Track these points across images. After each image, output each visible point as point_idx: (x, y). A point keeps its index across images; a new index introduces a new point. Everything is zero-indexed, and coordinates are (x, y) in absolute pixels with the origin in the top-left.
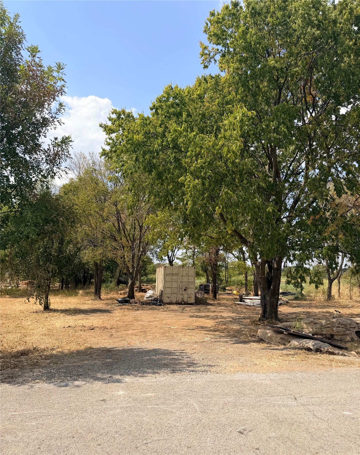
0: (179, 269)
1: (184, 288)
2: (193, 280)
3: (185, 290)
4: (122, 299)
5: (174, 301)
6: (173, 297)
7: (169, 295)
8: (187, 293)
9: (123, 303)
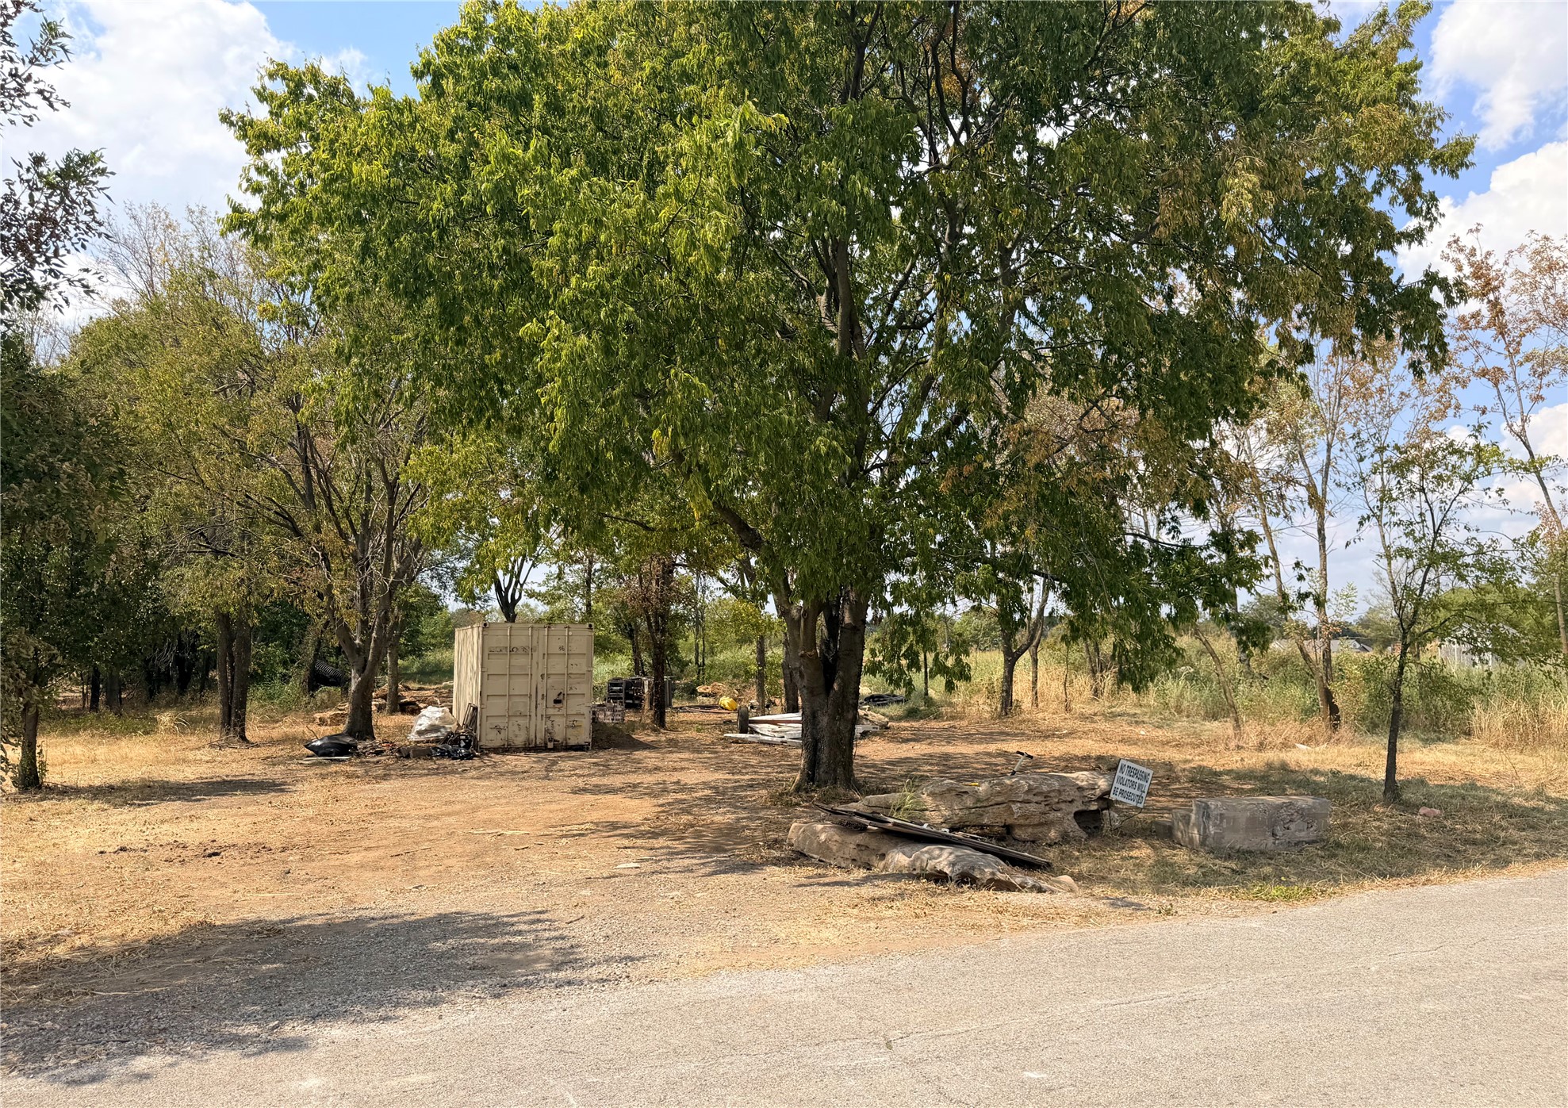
0: (535, 632)
1: (553, 696)
2: (584, 669)
3: (557, 702)
4: (326, 741)
5: (519, 741)
6: (513, 729)
7: (501, 723)
8: (563, 711)
9: (329, 754)
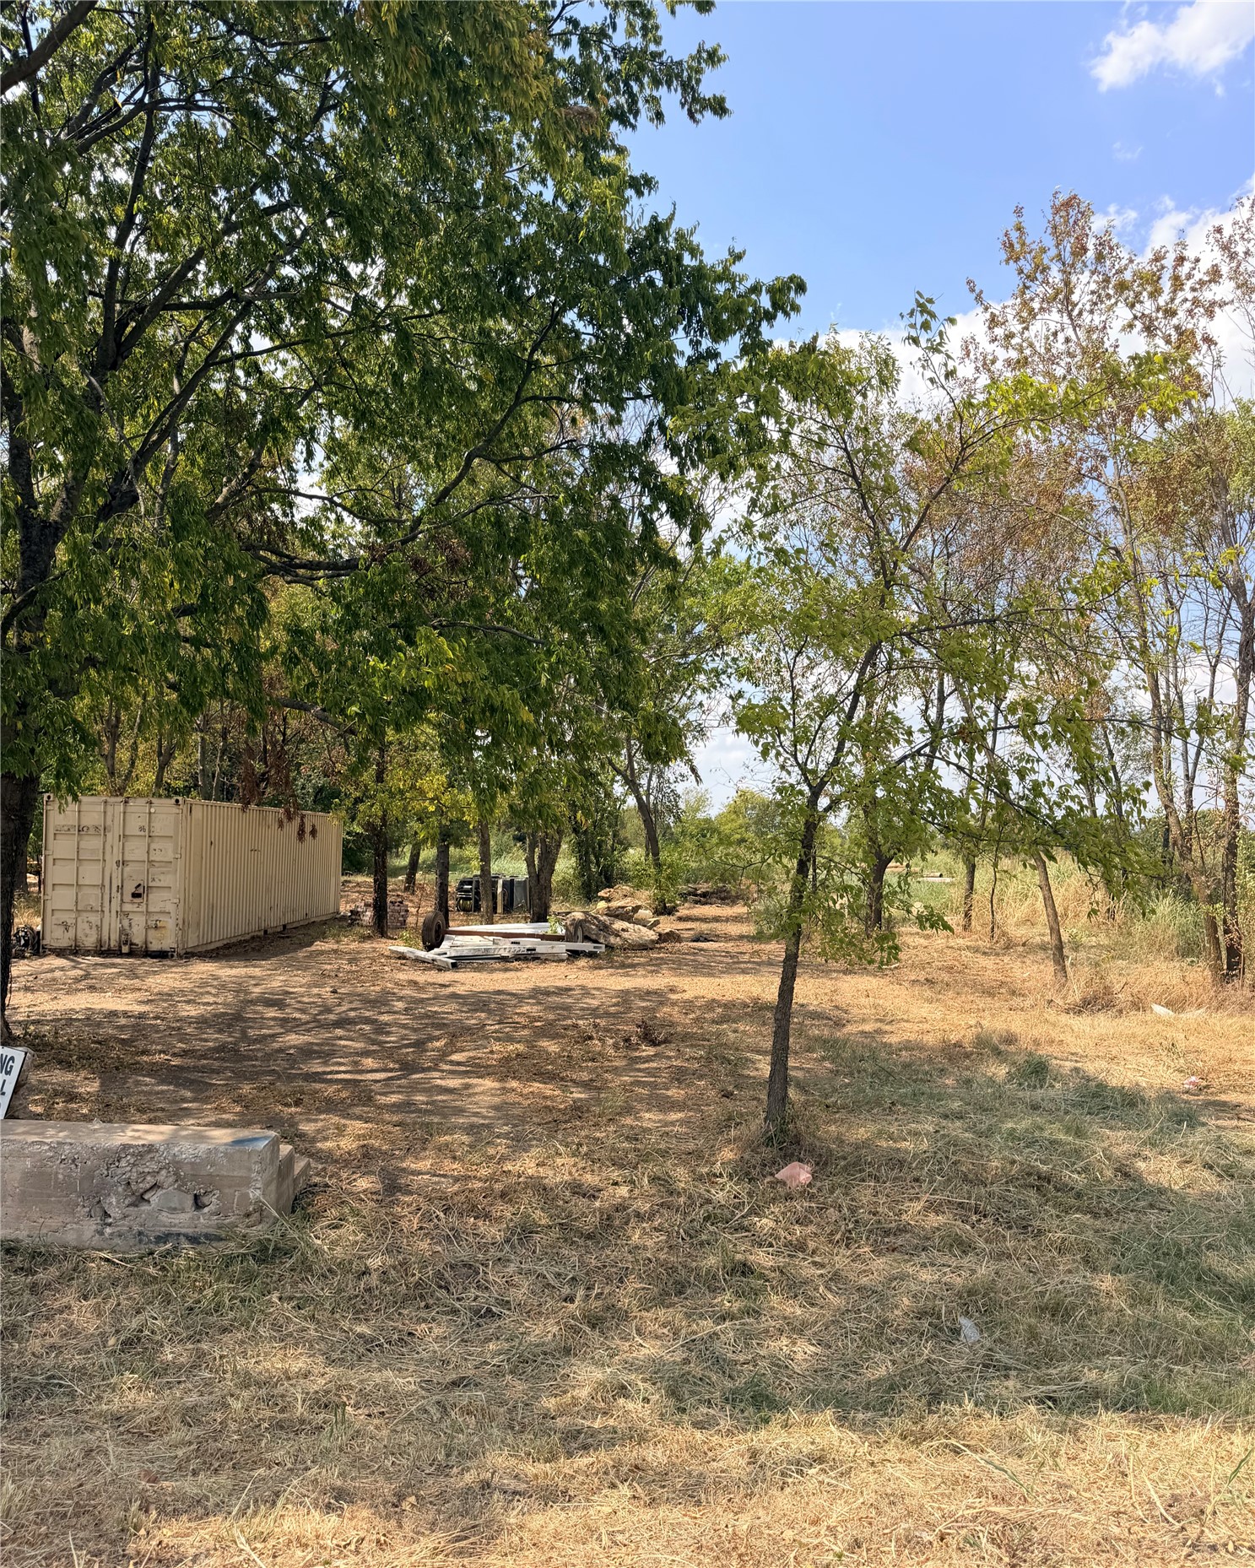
0: (110, 809)
1: (130, 888)
2: (170, 856)
3: (135, 895)
5: (90, 942)
6: (82, 926)
7: (69, 918)
8: (143, 908)
